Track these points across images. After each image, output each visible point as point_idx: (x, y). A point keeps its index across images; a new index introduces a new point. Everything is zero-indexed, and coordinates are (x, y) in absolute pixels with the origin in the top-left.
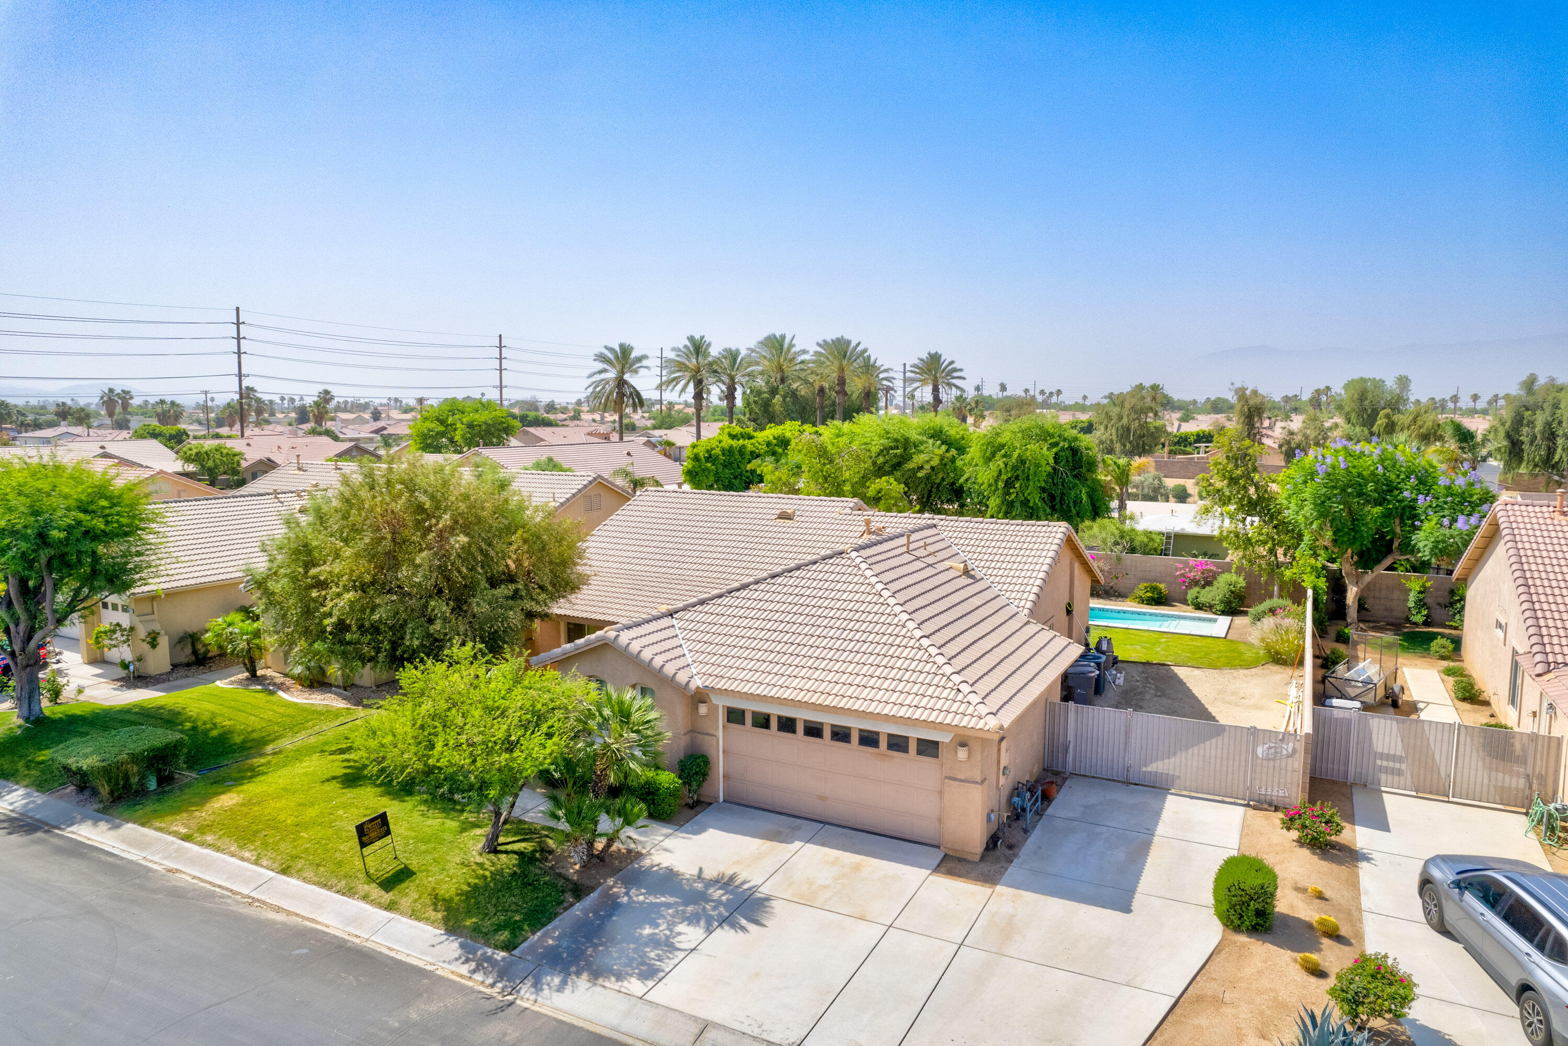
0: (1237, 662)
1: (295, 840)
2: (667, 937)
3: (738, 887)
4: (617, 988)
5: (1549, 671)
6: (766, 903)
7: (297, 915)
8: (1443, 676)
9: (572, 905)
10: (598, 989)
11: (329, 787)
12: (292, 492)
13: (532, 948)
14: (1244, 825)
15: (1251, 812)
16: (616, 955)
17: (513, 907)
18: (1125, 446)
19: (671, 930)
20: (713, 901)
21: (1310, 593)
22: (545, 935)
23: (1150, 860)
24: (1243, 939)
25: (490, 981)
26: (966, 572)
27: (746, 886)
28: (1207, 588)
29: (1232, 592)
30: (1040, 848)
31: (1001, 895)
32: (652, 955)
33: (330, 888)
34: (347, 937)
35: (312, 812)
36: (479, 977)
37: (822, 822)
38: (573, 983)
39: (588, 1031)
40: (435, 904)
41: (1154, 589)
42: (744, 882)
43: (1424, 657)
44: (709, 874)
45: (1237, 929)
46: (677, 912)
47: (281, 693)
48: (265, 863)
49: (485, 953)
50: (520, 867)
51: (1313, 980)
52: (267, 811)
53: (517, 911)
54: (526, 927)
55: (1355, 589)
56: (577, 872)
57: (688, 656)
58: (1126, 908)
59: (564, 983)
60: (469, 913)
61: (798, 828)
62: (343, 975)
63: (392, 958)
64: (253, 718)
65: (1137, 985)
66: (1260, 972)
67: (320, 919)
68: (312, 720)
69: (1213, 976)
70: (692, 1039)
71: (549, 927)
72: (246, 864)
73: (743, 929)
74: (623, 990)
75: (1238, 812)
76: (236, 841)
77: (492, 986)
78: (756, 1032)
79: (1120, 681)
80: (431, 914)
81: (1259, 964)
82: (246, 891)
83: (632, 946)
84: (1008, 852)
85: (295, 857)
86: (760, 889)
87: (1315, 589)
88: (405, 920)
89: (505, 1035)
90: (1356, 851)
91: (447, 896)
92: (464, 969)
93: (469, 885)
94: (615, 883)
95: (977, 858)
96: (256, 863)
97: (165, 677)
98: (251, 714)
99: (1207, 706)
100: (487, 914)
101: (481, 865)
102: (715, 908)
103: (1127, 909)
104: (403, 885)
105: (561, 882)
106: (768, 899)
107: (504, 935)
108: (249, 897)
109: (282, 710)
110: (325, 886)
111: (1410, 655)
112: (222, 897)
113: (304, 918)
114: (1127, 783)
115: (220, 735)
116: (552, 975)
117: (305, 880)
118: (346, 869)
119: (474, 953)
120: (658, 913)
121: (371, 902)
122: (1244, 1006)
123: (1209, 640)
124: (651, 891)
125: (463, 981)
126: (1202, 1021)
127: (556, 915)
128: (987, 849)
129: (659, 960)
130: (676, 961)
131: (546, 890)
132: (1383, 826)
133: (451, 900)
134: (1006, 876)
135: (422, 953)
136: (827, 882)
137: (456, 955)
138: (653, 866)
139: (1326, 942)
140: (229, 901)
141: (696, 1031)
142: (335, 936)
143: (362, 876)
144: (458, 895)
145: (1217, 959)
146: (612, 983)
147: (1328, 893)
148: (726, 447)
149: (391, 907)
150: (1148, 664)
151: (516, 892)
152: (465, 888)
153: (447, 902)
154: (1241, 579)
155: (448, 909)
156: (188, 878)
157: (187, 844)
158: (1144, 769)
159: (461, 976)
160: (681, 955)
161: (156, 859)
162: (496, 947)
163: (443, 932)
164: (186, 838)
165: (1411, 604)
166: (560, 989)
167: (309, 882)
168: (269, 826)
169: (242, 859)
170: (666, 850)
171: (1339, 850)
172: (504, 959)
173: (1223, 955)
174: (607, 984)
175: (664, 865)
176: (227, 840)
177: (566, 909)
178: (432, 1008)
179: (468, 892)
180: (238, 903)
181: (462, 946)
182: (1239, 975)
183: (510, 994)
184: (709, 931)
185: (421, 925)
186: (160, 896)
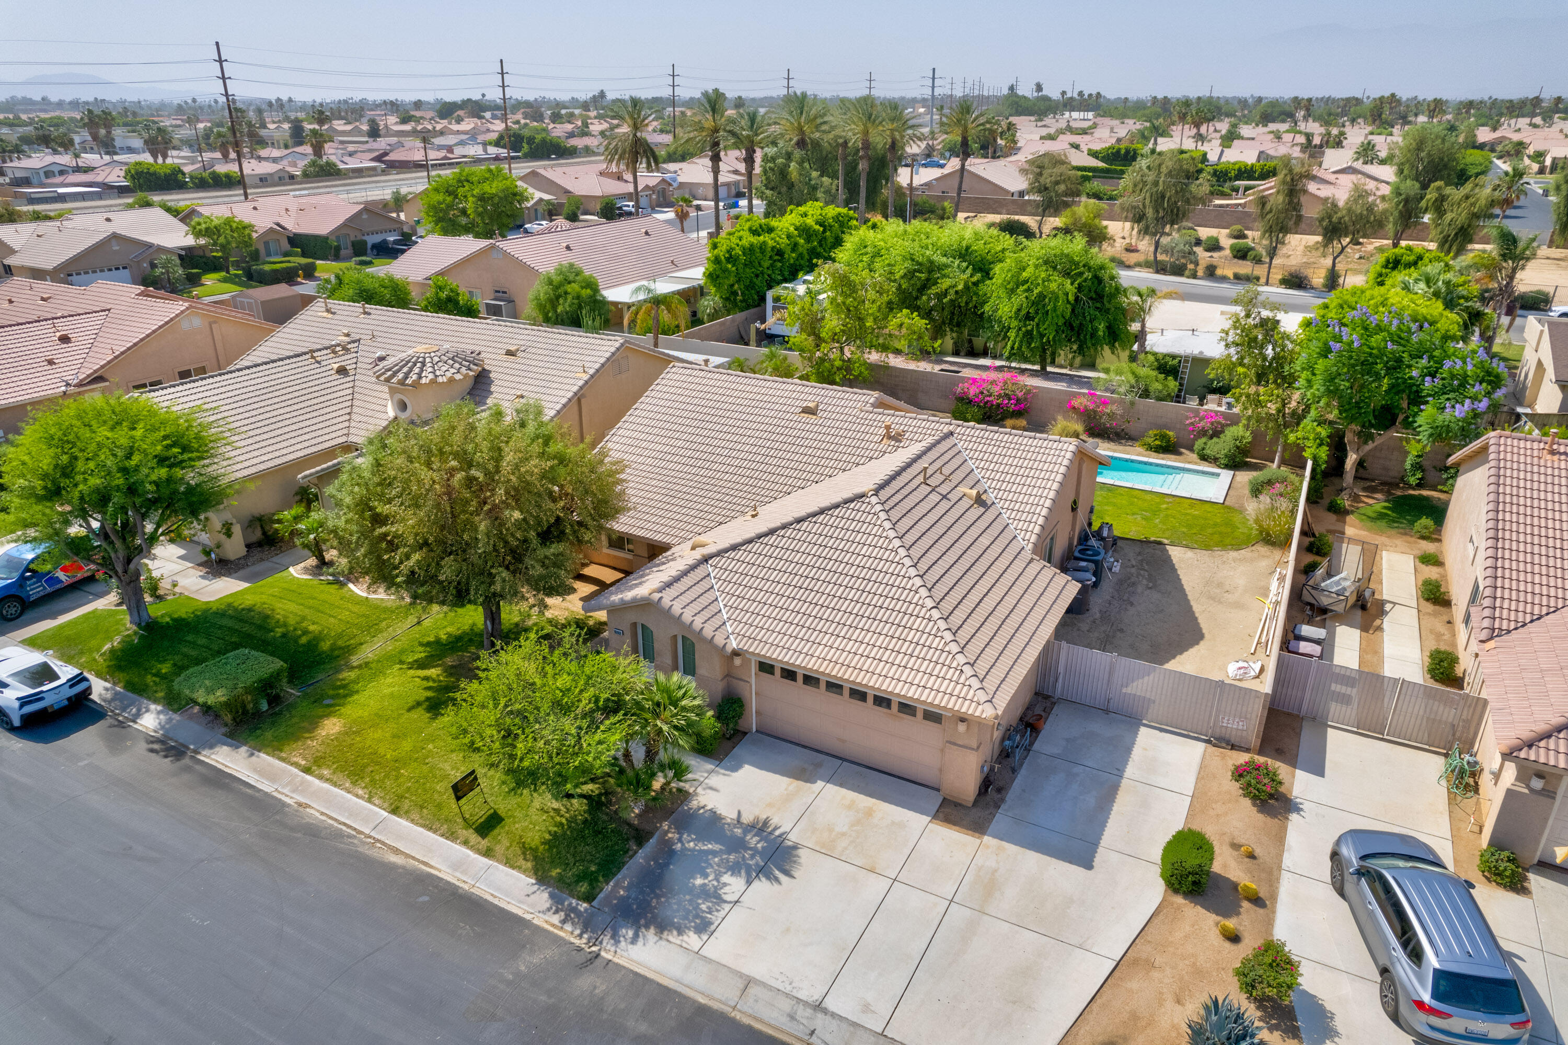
0: (1228, 541)
1: (397, 778)
2: (715, 888)
3: (771, 833)
4: (679, 942)
5: (1491, 638)
6: (794, 852)
7: (413, 858)
8: (1418, 563)
9: (636, 852)
10: (663, 943)
11: (415, 715)
12: (326, 348)
13: (607, 897)
14: (1202, 767)
15: (1211, 749)
16: (675, 907)
17: (588, 857)
18: (1157, 212)
19: (718, 881)
20: (751, 849)
21: (1310, 464)
22: (617, 885)
23: (1116, 807)
24: (1179, 900)
25: (578, 932)
26: (979, 501)
27: (777, 833)
28: (1215, 439)
29: (1238, 447)
30: (1024, 791)
31: (988, 847)
32: (704, 907)
33: (435, 832)
34: (457, 883)
35: (407, 745)
36: (568, 927)
37: (840, 758)
38: (644, 936)
39: (658, 984)
40: (524, 853)
41: (1163, 437)
42: (776, 828)
43: (1405, 534)
44: (747, 818)
45: (1176, 891)
46: (722, 860)
47: (351, 586)
48: (377, 802)
49: (570, 904)
50: (590, 814)
51: (1227, 945)
52: (368, 743)
53: (591, 861)
54: (601, 879)
55: (1354, 456)
56: (638, 816)
57: (724, 612)
58: (1087, 863)
59: (636, 936)
60: (553, 863)
61: (819, 765)
62: (462, 925)
63: (496, 906)
64: (332, 620)
65: (1088, 947)
66: (1187, 937)
67: (432, 863)
68: (385, 619)
69: (1149, 939)
70: (738, 994)
71: (619, 876)
72: (360, 801)
73: (777, 880)
74: (684, 945)
75: (1198, 749)
76: (348, 777)
77: (580, 936)
78: (788, 989)
79: (1117, 568)
80: (521, 862)
81: (1188, 928)
82: (367, 831)
83: (688, 897)
84: (997, 796)
85: (401, 797)
86: (789, 837)
87: (1315, 459)
88: (501, 867)
89: (595, 988)
90: (1291, 800)
91: (533, 845)
92: (556, 919)
93: (550, 832)
94: (670, 827)
95: (970, 805)
96: (369, 800)
97: (242, 562)
98: (331, 616)
99: (1192, 603)
100: (568, 864)
101: (557, 811)
102: (752, 857)
103: (1089, 866)
104: (496, 831)
105: (625, 829)
106: (795, 847)
107: (584, 887)
108: (370, 837)
109: (355, 609)
110: (430, 829)
111: (1393, 532)
112: (350, 836)
113: (418, 860)
114: (1107, 711)
115: (309, 642)
116: (627, 928)
117: (412, 821)
118: (445, 812)
119: (562, 904)
120: (707, 861)
121: (471, 848)
122: (1168, 971)
123: (1207, 507)
124: (701, 838)
125: (556, 931)
126: (1134, 985)
127: (624, 864)
128: (980, 794)
129: (710, 913)
130: (722, 913)
131: (614, 839)
132: (1319, 771)
133: (537, 848)
134: (993, 826)
135: (520, 902)
136: (845, 829)
137: (548, 905)
138: (700, 808)
139: (1245, 904)
140: (356, 841)
141: (742, 986)
142: (448, 883)
143: (460, 820)
144: (543, 843)
145: (1155, 921)
146: (673, 937)
147: (1258, 852)
148: (747, 245)
149: (488, 853)
150: (1147, 542)
151: (589, 841)
152: (547, 837)
153: (534, 850)
154: (1248, 433)
155: (536, 858)
156: (318, 814)
157: (308, 777)
158: (1124, 690)
159: (553, 925)
160: (727, 907)
161: (285, 791)
162: (579, 899)
163: (534, 881)
164: (307, 770)
165: (1408, 465)
166: (634, 941)
167: (417, 824)
168: (372, 761)
169: (357, 796)
170: (711, 788)
171: (1277, 799)
172: (586, 910)
173: (1161, 917)
174: (671, 938)
175: (708, 808)
176: (341, 775)
177: (631, 857)
178: (536, 960)
179: (550, 841)
180: (365, 843)
181: (552, 896)
182: (1170, 939)
183: (594, 945)
184: (749, 883)
185: (514, 872)
186: (299, 835)
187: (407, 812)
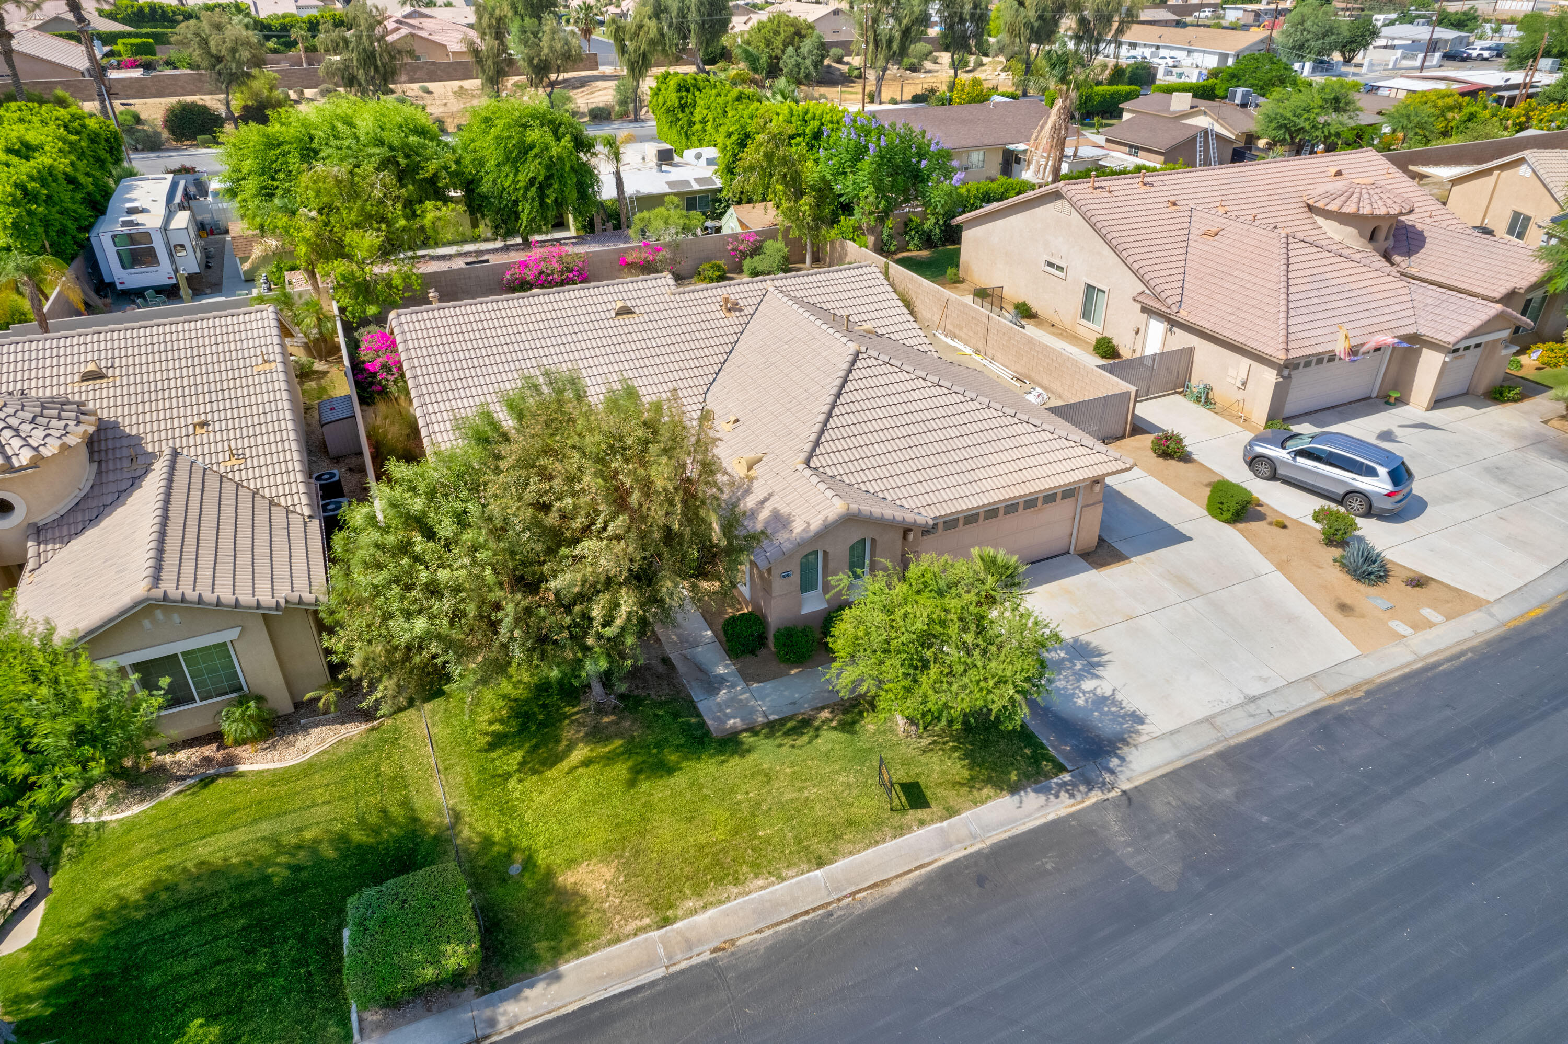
1: (769, 843)
2: (1095, 696)
6: (1083, 642)
13: (1066, 758)
17: (1013, 748)
19: (1086, 692)
20: (1062, 661)
22: (1055, 747)
23: (1138, 503)
24: (1241, 526)
32: (1114, 709)
34: (971, 851)
36: (1082, 797)
38: (1125, 754)
40: (973, 788)
41: (718, 267)
49: (1057, 784)
53: (1019, 748)
59: (1122, 759)
60: (1002, 773)
65: (1260, 574)
66: (1272, 539)
69: (1265, 551)
70: (1215, 731)
71: (1045, 741)
72: (775, 888)
73: (1107, 663)
74: (1151, 737)
77: (1093, 794)
78: (1226, 705)
80: (982, 794)
81: (1266, 535)
83: (1097, 714)
85: (806, 851)
88: (977, 811)
91: (967, 777)
93: (960, 760)
95: (1095, 548)
96: (783, 880)
100: (1013, 764)
103: (1188, 537)
104: (928, 795)
106: (1078, 639)
107: (1046, 767)
117: (852, 854)
119: (1052, 789)
120: (1059, 688)
122: (1294, 558)
125: (1078, 808)
126: (1298, 574)
129: (1122, 709)
130: (1127, 702)
133: (973, 776)
134: (1123, 551)
137: (1044, 799)
139: (1259, 508)
143: (888, 815)
144: (971, 770)
145: (1252, 542)
146: (1139, 739)
149: (952, 812)
152: (964, 763)
155: (985, 783)
159: (1070, 806)
160: (1121, 698)
162: (1056, 776)
163: (1009, 796)
166: (1126, 763)
167: (858, 852)
172: (1072, 777)
173: (1250, 538)
178: (1116, 829)
179: (972, 763)
182: (1270, 545)
184: (1099, 677)
185: (991, 804)
187: (835, 852)
